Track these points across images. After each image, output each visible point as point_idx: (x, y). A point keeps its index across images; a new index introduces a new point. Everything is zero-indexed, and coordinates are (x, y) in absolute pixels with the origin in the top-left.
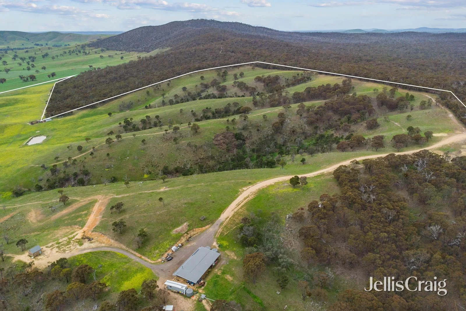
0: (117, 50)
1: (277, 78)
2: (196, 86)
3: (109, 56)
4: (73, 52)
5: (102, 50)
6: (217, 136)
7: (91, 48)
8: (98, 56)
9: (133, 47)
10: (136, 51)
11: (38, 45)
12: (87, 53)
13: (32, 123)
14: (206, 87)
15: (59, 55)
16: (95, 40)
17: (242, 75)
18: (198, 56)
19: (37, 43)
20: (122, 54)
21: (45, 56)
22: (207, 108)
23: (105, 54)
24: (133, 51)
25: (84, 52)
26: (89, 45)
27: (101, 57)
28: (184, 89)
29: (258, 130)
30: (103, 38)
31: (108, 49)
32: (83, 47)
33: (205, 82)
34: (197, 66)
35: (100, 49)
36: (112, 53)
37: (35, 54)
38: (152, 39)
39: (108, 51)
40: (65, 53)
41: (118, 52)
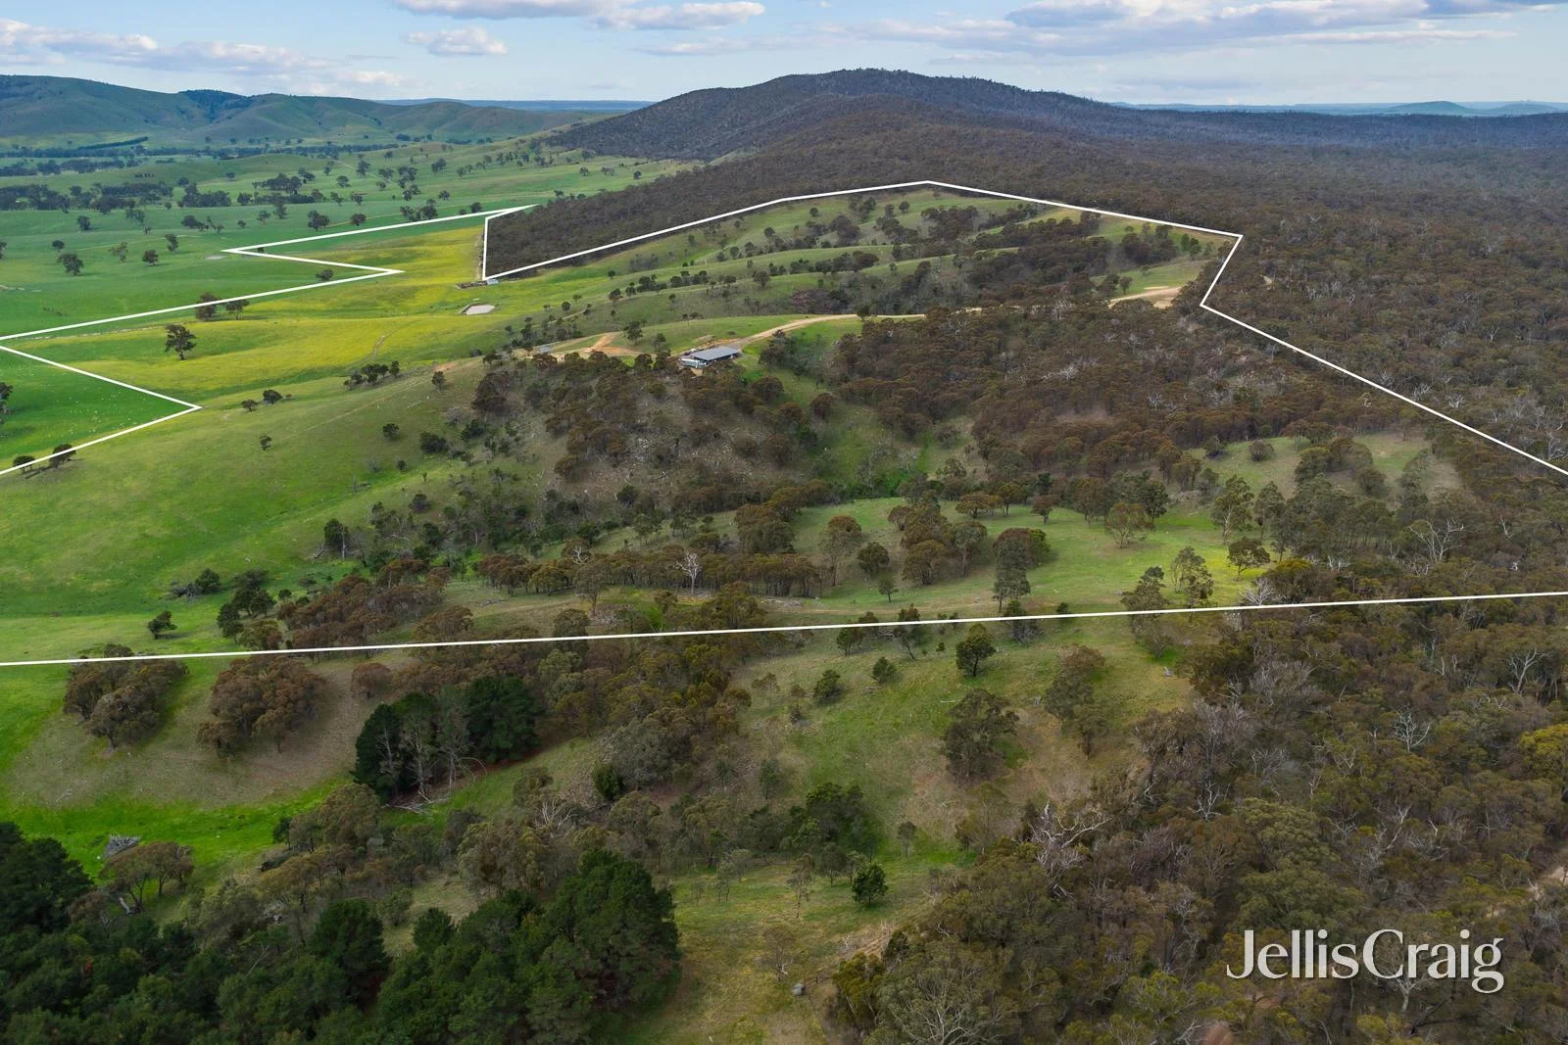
0: (624, 155)
1: (971, 212)
2: (797, 227)
3: (604, 170)
4: (509, 158)
5: (586, 156)
6: (799, 293)
7: (558, 148)
8: (576, 168)
9: (670, 146)
10: (674, 158)
11: (406, 138)
12: (547, 160)
13: (463, 286)
14: (819, 230)
15: (474, 164)
16: (566, 127)
17: (904, 207)
18: (819, 167)
19: (404, 133)
20: (637, 164)
21: (439, 166)
22: (801, 261)
23: (595, 165)
24: (667, 157)
25: (537, 160)
26: (551, 142)
27: (584, 171)
28: (769, 232)
29: (873, 287)
30: (587, 121)
31: (600, 153)
32: (535, 145)
33: (818, 221)
34: (807, 186)
35: (580, 151)
36: (611, 162)
37: (412, 160)
38: (723, 126)
39: (600, 158)
40: (489, 159)
41: (629, 161)
